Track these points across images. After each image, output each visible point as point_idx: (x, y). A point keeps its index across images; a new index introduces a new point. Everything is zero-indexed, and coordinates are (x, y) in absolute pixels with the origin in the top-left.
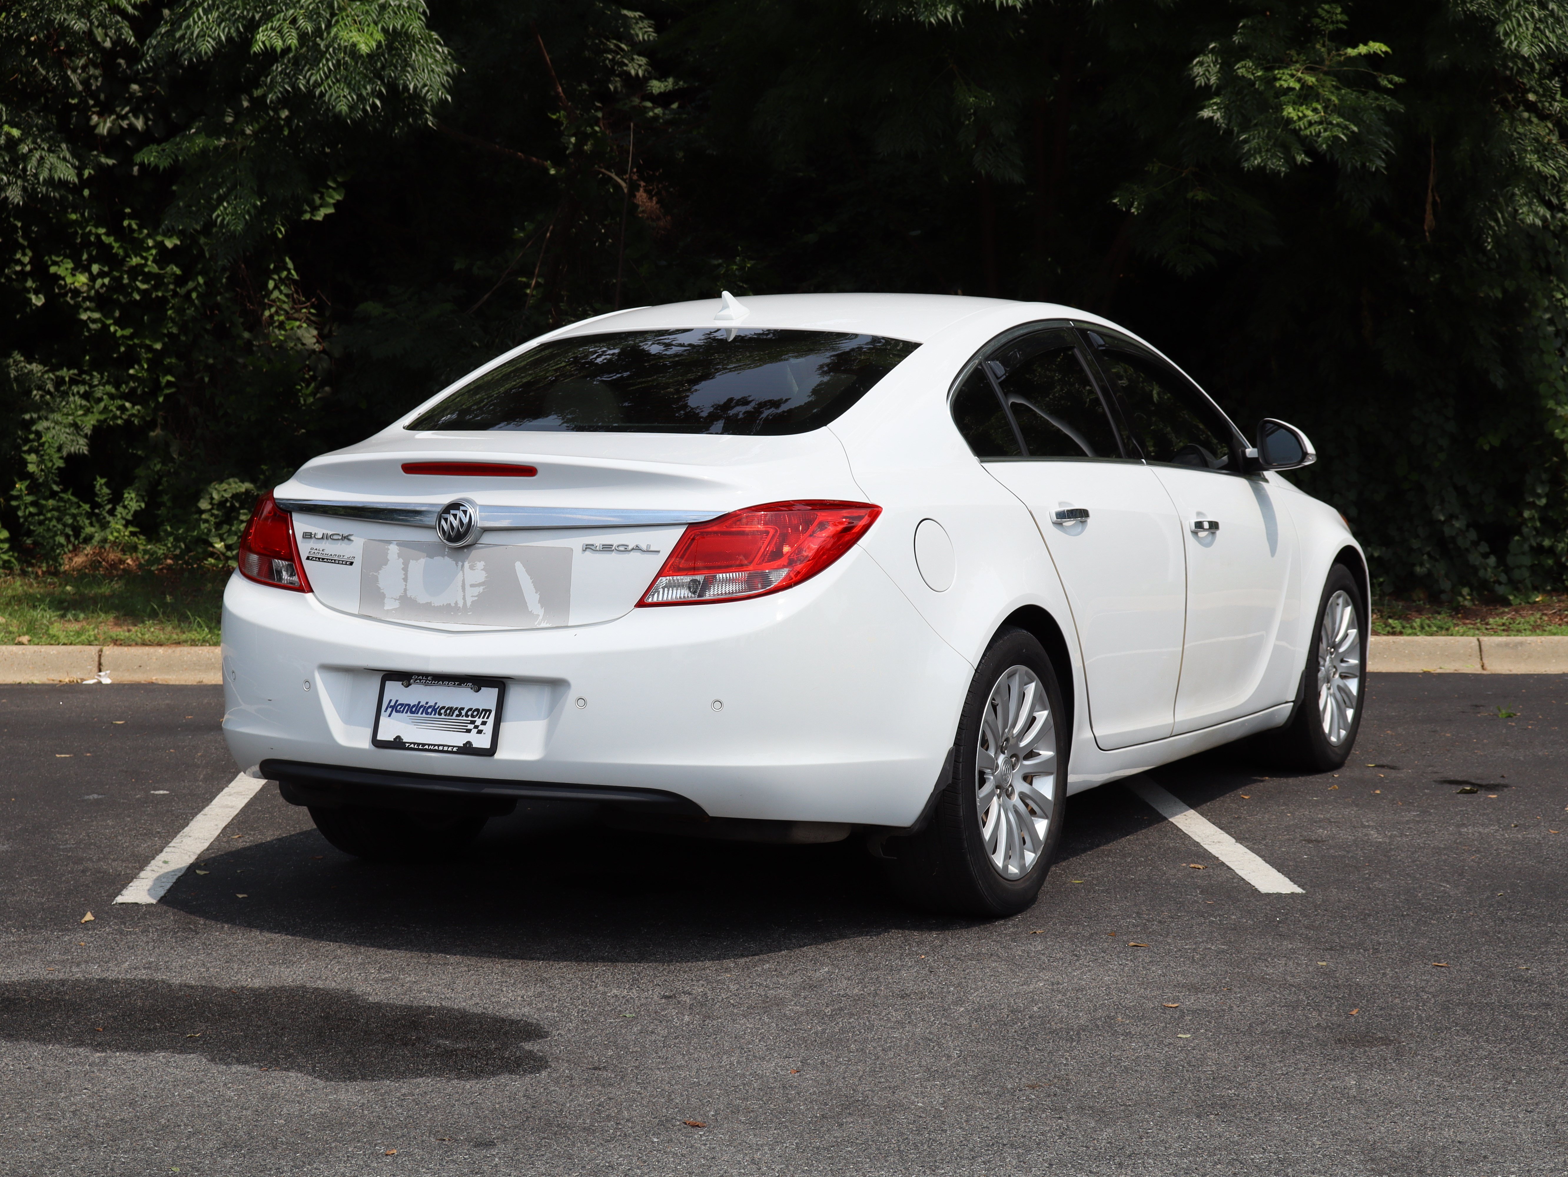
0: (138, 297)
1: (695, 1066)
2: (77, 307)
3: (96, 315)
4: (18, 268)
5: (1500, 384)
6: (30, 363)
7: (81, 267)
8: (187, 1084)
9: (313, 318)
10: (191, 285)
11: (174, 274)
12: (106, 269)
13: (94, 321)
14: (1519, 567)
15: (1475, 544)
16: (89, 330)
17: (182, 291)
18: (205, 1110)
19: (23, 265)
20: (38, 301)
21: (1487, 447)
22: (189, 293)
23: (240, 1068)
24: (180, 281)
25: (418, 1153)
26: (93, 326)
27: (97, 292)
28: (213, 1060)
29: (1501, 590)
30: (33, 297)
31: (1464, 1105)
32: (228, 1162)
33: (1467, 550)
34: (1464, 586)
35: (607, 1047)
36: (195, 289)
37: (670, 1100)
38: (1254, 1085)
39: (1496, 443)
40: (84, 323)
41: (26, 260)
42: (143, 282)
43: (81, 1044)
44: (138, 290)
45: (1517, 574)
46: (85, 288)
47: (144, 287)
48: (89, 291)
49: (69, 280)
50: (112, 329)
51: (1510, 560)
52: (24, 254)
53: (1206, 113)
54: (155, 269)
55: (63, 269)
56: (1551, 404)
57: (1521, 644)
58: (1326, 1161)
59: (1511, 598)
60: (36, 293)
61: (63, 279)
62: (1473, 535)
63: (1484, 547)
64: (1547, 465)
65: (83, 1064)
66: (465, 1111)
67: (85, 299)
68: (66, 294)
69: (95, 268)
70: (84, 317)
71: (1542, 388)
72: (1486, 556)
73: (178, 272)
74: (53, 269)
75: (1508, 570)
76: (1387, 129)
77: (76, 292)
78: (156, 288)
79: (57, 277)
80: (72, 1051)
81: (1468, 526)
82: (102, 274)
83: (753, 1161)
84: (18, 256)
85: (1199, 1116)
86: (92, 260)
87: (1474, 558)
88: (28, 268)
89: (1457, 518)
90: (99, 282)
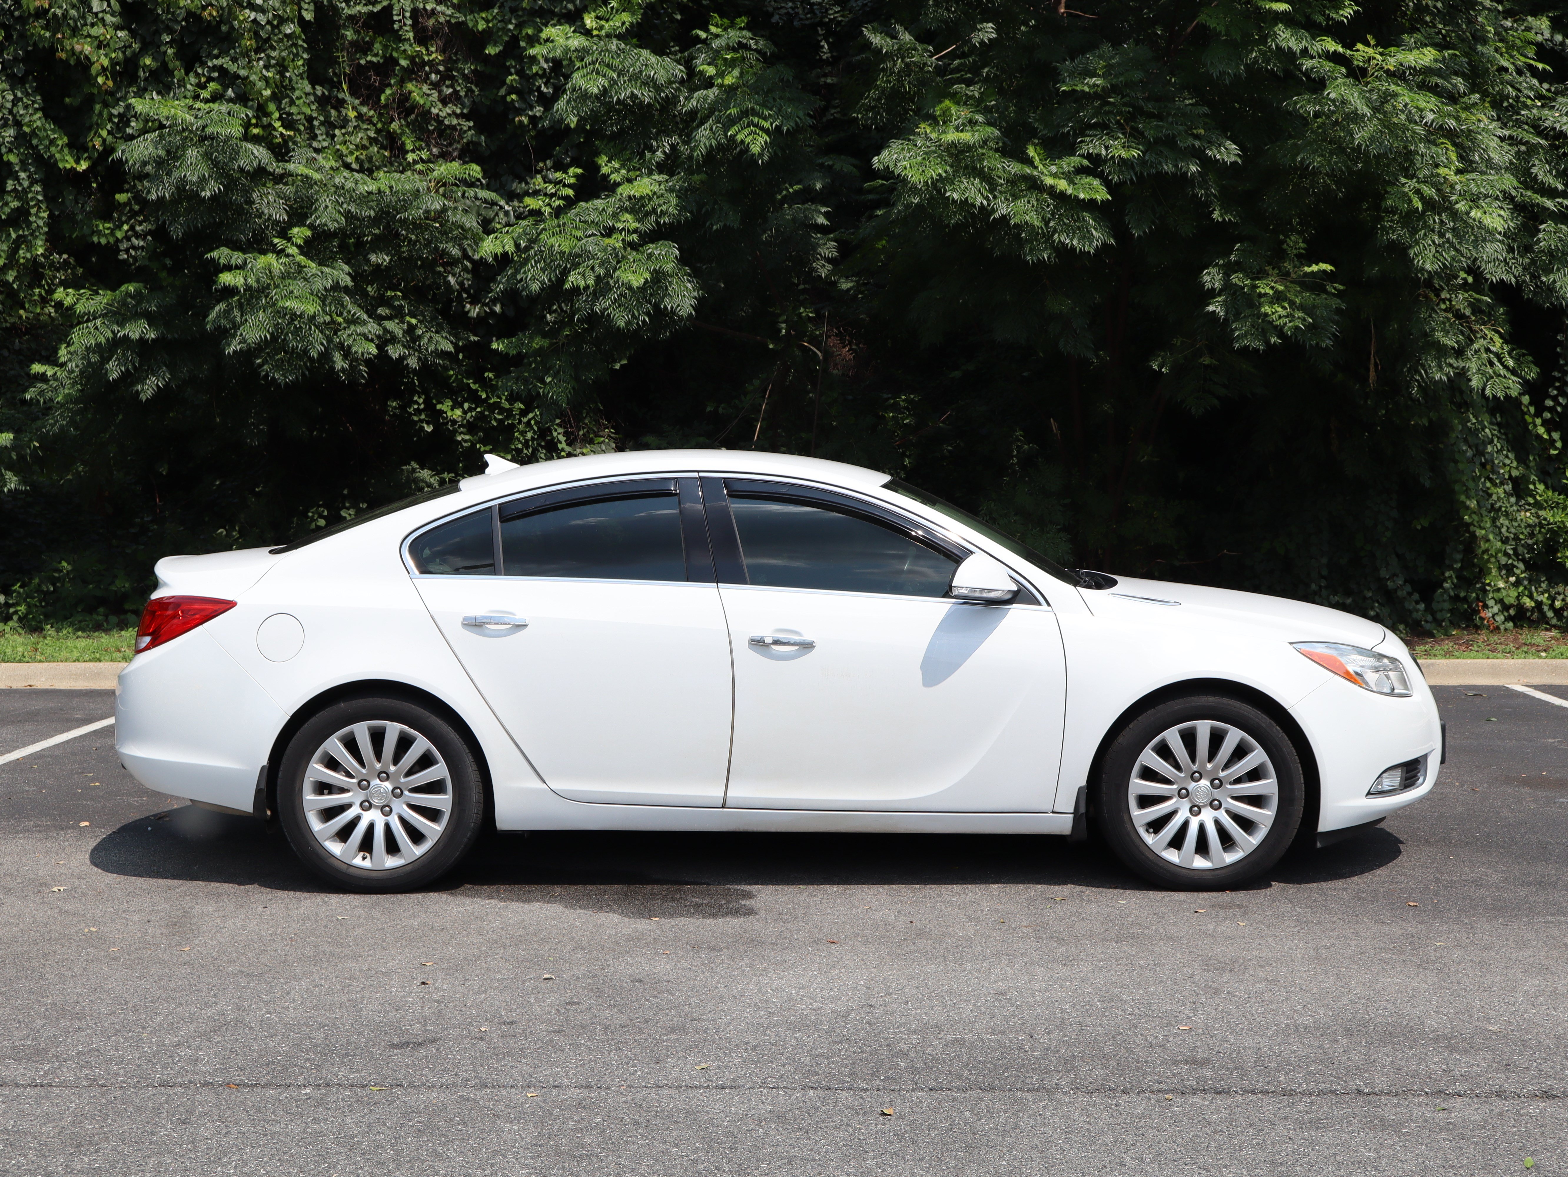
0: (495, 424)
1: (837, 913)
2: (455, 432)
3: (467, 437)
4: (416, 407)
5: (1428, 484)
6: (423, 469)
7: (456, 405)
8: (553, 919)
9: (612, 435)
10: (531, 415)
11: (520, 409)
12: (473, 406)
13: (466, 441)
14: (1441, 610)
15: (1410, 594)
16: (462, 447)
17: (525, 420)
18: (564, 932)
19: (419, 404)
20: (429, 429)
21: (1419, 527)
22: (529, 420)
23: (582, 911)
24: (524, 413)
25: (680, 953)
26: (465, 445)
27: (468, 421)
28: (566, 907)
29: (1428, 626)
30: (425, 426)
31: (1270, 939)
32: (579, 956)
33: (1404, 598)
34: (1401, 623)
35: (787, 903)
36: (533, 418)
37: (821, 930)
38: (1154, 927)
39: (1426, 524)
40: (459, 443)
41: (421, 401)
42: (499, 414)
43: (492, 898)
44: (495, 419)
45: (1439, 616)
46: (460, 419)
47: (500, 417)
48: (463, 420)
49: (449, 414)
50: (478, 446)
51: (1435, 605)
52: (419, 397)
53: (1211, 308)
54: (506, 405)
55: (445, 406)
56: (1463, 498)
57: (1433, 664)
58: (1181, 965)
59: (1435, 632)
60: (428, 423)
61: (446, 413)
62: (1408, 588)
63: (1416, 596)
64: (1462, 539)
65: (495, 908)
66: (707, 934)
67: (460, 426)
68: (447, 423)
69: (466, 406)
70: (459, 438)
71: (1457, 487)
72: (1417, 603)
73: (522, 406)
74: (439, 407)
75: (1433, 614)
76: (1336, 318)
77: (454, 422)
78: (507, 418)
79: (441, 412)
80: (488, 901)
81: (1405, 581)
82: (470, 409)
83: (863, 960)
84: (416, 398)
85: (1117, 942)
86: (465, 400)
87: (1409, 605)
88: (422, 406)
89: (1397, 576)
90: (469, 414)
